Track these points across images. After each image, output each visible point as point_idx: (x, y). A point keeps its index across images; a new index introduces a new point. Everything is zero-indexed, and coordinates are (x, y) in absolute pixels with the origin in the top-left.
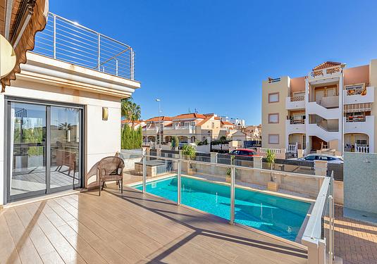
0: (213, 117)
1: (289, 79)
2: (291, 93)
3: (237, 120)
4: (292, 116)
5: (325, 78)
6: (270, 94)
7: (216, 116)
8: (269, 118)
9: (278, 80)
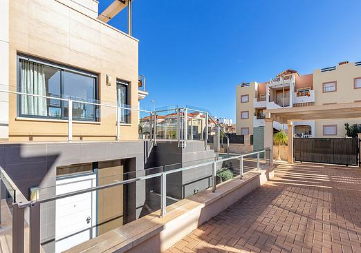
0: (199, 116)
1: (256, 84)
2: (259, 95)
3: (225, 120)
4: (259, 114)
5: (281, 83)
6: (242, 96)
7: (201, 114)
8: (242, 115)
9: (248, 84)
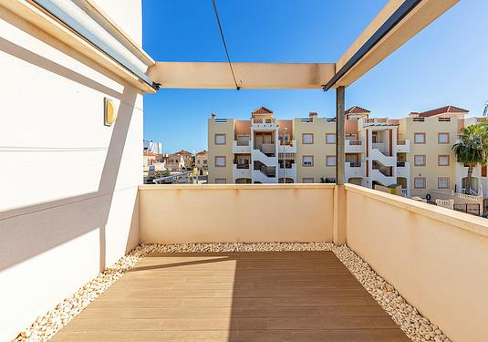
6: (216, 135)
9: (224, 121)
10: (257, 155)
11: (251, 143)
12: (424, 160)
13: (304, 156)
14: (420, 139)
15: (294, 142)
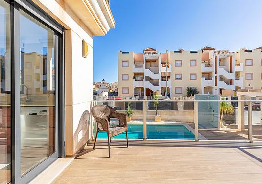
2: (135, 63)
5: (151, 56)
6: (123, 62)
9: (128, 53)
10: (148, 73)
11: (144, 66)
12: (252, 76)
13: (176, 74)
14: (249, 62)
15: (170, 65)
